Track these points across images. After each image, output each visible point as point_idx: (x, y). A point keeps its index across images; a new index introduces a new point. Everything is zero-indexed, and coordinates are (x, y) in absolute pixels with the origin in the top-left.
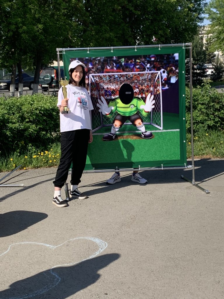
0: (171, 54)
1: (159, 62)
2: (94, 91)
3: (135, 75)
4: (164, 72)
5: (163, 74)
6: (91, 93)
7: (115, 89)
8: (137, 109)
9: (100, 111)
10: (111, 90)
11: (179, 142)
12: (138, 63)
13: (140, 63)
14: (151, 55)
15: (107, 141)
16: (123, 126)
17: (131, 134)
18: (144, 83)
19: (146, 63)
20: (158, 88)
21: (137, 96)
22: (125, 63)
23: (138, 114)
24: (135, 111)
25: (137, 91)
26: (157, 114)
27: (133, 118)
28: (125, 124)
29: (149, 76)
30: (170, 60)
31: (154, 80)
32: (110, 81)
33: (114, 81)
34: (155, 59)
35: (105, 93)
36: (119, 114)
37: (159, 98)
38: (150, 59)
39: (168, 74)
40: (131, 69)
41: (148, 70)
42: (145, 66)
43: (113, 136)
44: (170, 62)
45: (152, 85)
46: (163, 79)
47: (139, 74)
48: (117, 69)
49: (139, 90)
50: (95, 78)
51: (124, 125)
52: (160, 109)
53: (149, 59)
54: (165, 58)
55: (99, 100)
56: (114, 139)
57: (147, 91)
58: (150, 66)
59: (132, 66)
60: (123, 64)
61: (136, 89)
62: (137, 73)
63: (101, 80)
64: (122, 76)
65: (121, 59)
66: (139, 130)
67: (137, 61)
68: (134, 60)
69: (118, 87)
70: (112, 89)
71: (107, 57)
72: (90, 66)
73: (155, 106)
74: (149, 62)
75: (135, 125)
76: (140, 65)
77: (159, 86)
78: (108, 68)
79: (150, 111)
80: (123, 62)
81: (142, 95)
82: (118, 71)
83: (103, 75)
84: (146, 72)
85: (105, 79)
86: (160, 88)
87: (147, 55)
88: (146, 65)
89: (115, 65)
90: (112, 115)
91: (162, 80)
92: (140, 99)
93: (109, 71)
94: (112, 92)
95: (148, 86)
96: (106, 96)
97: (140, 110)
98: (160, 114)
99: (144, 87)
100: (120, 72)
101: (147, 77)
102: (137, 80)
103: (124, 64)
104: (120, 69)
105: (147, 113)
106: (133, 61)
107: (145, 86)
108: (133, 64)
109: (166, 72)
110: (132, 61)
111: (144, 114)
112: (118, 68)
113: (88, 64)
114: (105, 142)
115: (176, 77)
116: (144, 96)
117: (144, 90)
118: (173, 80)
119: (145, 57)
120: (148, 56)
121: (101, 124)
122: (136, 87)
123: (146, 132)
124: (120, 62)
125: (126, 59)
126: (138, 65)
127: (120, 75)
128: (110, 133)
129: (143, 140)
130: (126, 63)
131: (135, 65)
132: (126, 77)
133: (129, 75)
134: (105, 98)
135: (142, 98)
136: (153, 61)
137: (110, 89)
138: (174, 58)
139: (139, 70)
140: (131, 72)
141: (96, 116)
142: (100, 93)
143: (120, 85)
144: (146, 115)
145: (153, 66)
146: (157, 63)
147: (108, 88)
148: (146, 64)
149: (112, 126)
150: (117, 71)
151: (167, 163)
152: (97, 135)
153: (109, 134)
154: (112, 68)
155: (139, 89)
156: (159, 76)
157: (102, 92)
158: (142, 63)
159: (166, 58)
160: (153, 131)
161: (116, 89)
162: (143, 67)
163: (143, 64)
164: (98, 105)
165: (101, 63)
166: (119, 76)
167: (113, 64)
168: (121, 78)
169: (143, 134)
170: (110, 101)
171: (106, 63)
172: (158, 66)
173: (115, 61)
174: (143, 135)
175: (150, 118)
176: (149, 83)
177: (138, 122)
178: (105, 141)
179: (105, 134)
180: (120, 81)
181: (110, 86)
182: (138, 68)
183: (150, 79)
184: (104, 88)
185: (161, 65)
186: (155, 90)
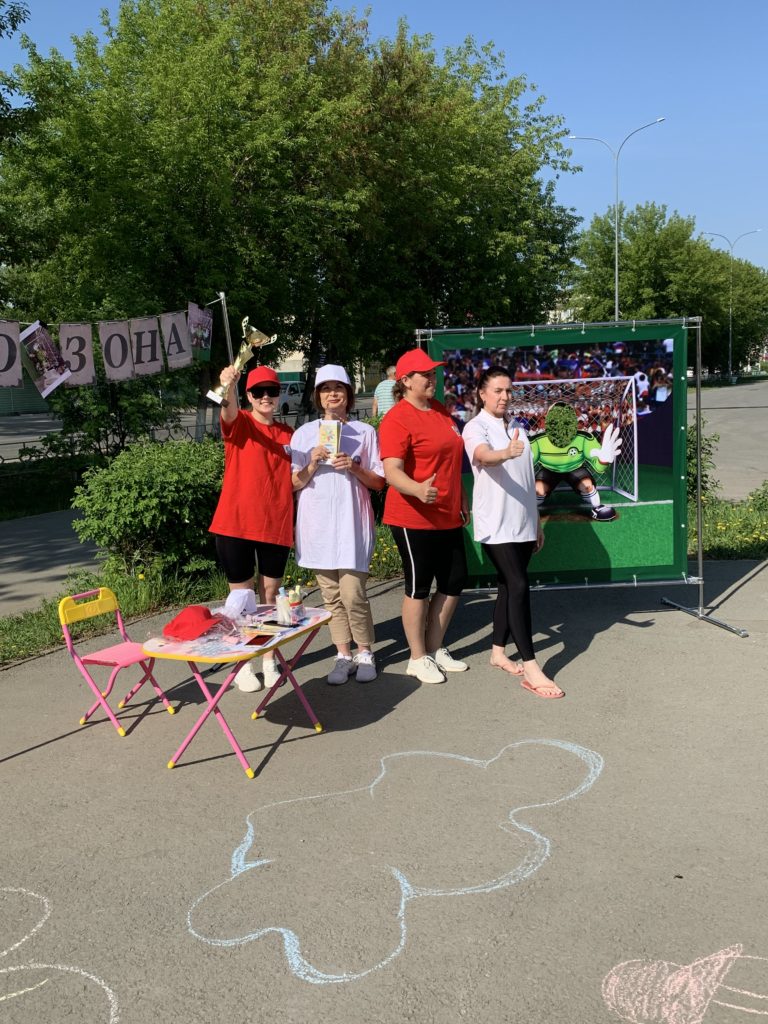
0: (658, 340)
1: (631, 356)
3: (581, 385)
4: (642, 378)
5: (640, 383)
7: (537, 414)
8: (584, 457)
10: (529, 418)
11: (672, 527)
12: (588, 360)
13: (591, 358)
14: (615, 342)
17: (568, 512)
18: (599, 403)
19: (604, 358)
20: (630, 412)
21: (583, 430)
22: (559, 359)
23: (585, 468)
24: (578, 462)
26: (625, 467)
27: (575, 476)
29: (611, 387)
30: (656, 353)
31: (622, 395)
32: (527, 398)
33: (536, 397)
34: (624, 351)
36: (544, 469)
37: (632, 434)
38: (614, 350)
39: (652, 382)
40: (572, 372)
41: (609, 375)
42: (602, 365)
44: (656, 356)
45: (615, 405)
46: (641, 392)
47: (588, 383)
48: (542, 372)
49: (589, 418)
52: (632, 456)
53: (611, 351)
54: (645, 349)
57: (606, 419)
58: (613, 365)
59: (575, 367)
60: (555, 361)
62: (585, 380)
64: (553, 387)
65: (552, 352)
66: (587, 503)
67: (586, 354)
70: (532, 415)
71: (520, 348)
73: (622, 452)
74: (610, 357)
75: (580, 492)
76: (593, 363)
77: (632, 407)
78: (524, 370)
79: (611, 462)
80: (556, 357)
81: (594, 428)
82: (547, 376)
84: (604, 378)
86: (633, 413)
87: (605, 343)
88: (605, 364)
89: (538, 364)
91: (639, 396)
92: (591, 437)
93: (525, 376)
94: (532, 422)
97: (590, 460)
98: (632, 467)
99: (599, 411)
100: (548, 379)
101: (607, 389)
102: (584, 395)
103: (558, 362)
104: (549, 373)
105: (606, 467)
106: (576, 354)
107: (601, 409)
108: (577, 362)
109: (646, 377)
110: (574, 355)
111: (599, 468)
112: (544, 370)
113: (481, 363)
115: (668, 388)
116: (599, 429)
117: (598, 418)
118: (662, 395)
119: (602, 346)
120: (609, 344)
122: (582, 410)
123: (601, 506)
124: (549, 358)
125: (563, 351)
126: (587, 363)
127: (549, 384)
130: (561, 360)
131: (581, 364)
132: (561, 389)
133: (567, 385)
135: (595, 433)
136: (620, 355)
137: (527, 415)
138: (664, 348)
139: (589, 374)
140: (573, 378)
144: (602, 470)
145: (619, 366)
146: (628, 359)
147: (521, 413)
148: (604, 361)
150: (542, 376)
151: (644, 572)
154: (532, 371)
155: (588, 415)
156: (631, 387)
158: (595, 359)
159: (647, 349)
160: (616, 505)
161: (539, 415)
162: (597, 368)
163: (598, 362)
165: (508, 360)
166: (545, 388)
167: (535, 363)
168: (551, 392)
169: (596, 512)
171: (520, 359)
172: (631, 365)
173: (537, 356)
175: (611, 477)
176: (610, 401)
177: (585, 485)
180: (549, 397)
181: (527, 410)
182: (587, 371)
183: (611, 394)
185: (636, 364)
186: (623, 416)
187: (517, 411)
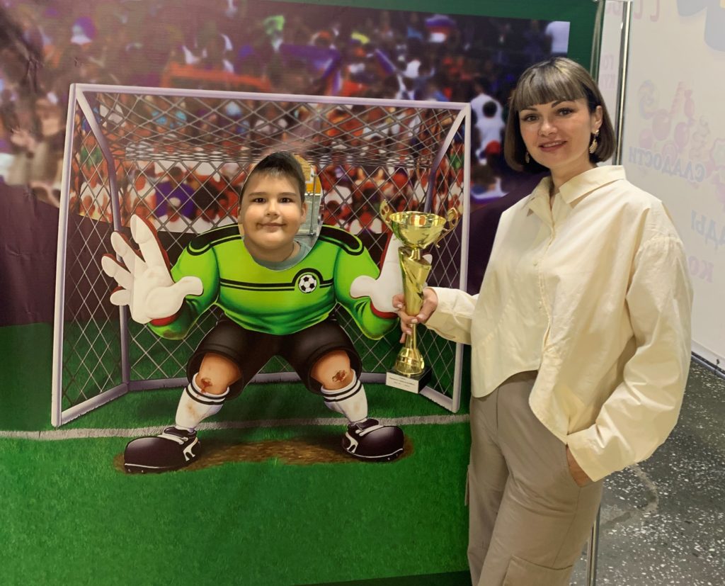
1: (469, 54)
2: (94, 185)
3: (339, 113)
4: (489, 111)
5: (484, 123)
6: (73, 194)
7: (217, 178)
8: (334, 296)
9: (116, 299)
10: (196, 186)
12: (360, 52)
13: (368, 48)
14: (430, 15)
15: (146, 471)
16: (248, 391)
17: (286, 436)
18: (381, 161)
19: (401, 52)
20: (454, 190)
21: (337, 227)
22: (286, 39)
23: (336, 325)
24: (320, 307)
25: (340, 201)
27: (308, 344)
28: (259, 377)
29: (412, 124)
30: (527, 51)
31: (438, 148)
32: (195, 133)
33: (220, 133)
34: (451, 39)
35: (158, 197)
36: (228, 323)
37: (455, 245)
38: (427, 34)
40: (319, 77)
41: (411, 94)
42: (394, 68)
43: (186, 444)
45: (421, 171)
46: (484, 145)
47: (357, 108)
48: (238, 69)
49: (354, 197)
50: (104, 111)
51: (255, 383)
53: (419, 35)
54: (502, 39)
55: (117, 240)
56: (188, 464)
57: (397, 203)
58: (421, 69)
59: (326, 65)
60: (277, 44)
61: (338, 188)
62: (349, 102)
63: (142, 121)
64: (267, 110)
65: (268, 20)
66: (334, 413)
67: (356, 36)
68: (337, 33)
69: (240, 169)
70: (203, 179)
72: (80, 39)
74: (417, 50)
75: (316, 386)
76: (371, 60)
77: (461, 179)
78: (190, 58)
80: (278, 33)
81: (365, 223)
82: (247, 80)
83: (156, 97)
84: (398, 100)
85: (163, 121)
86: (462, 192)
87: (407, 14)
88: (403, 66)
89: (229, 45)
90: (188, 326)
91: (478, 153)
92: (356, 246)
94: (202, 197)
95: (401, 177)
96: (164, 218)
97: (350, 305)
99: (380, 183)
100: (254, 89)
101: (402, 129)
102: (344, 138)
103: (282, 47)
104: (258, 75)
105: (387, 323)
106: (332, 33)
107: (385, 177)
108: (331, 52)
109: (499, 109)
110: (325, 34)
111: (369, 324)
112: (246, 65)
114: (136, 477)
116: (376, 227)
117: (377, 198)
119: (399, 21)
120: (414, 19)
121: (117, 374)
122: (339, 175)
123: (371, 423)
124: (261, 32)
125: (298, 19)
126: (357, 60)
127: (257, 103)
128: (166, 427)
129: (352, 464)
130: (291, 43)
131: (341, 61)
132: (287, 118)
133: (303, 108)
134: (157, 225)
135: (367, 237)
136: (441, 47)
137: (190, 179)
138: (547, 43)
139: (360, 86)
140: (320, 92)
141: (91, 332)
142: (126, 195)
143: (251, 161)
144: (379, 331)
145: (437, 75)
146: (461, 60)
147: (175, 172)
148: (401, 58)
149: (183, 387)
150: (238, 79)
152: (90, 441)
153: (159, 431)
154: (213, 63)
155: (352, 190)
156: (461, 130)
157: (142, 193)
158: (378, 51)
159: (506, 39)
160: (406, 421)
161: (225, 178)
162: (382, 74)
163: (386, 58)
164: (108, 265)
166: (245, 112)
167: (223, 42)
168: (260, 123)
169: (356, 437)
170: (185, 245)
172: (465, 77)
173: (229, 25)
174: (354, 442)
175: (397, 347)
176: (409, 159)
177: (333, 368)
178: (134, 470)
179: (140, 431)
180: (253, 136)
181: (192, 164)
182: (357, 78)
183: (413, 141)
184: (150, 172)
185: (477, 75)
186: (439, 199)
187: (163, 165)
